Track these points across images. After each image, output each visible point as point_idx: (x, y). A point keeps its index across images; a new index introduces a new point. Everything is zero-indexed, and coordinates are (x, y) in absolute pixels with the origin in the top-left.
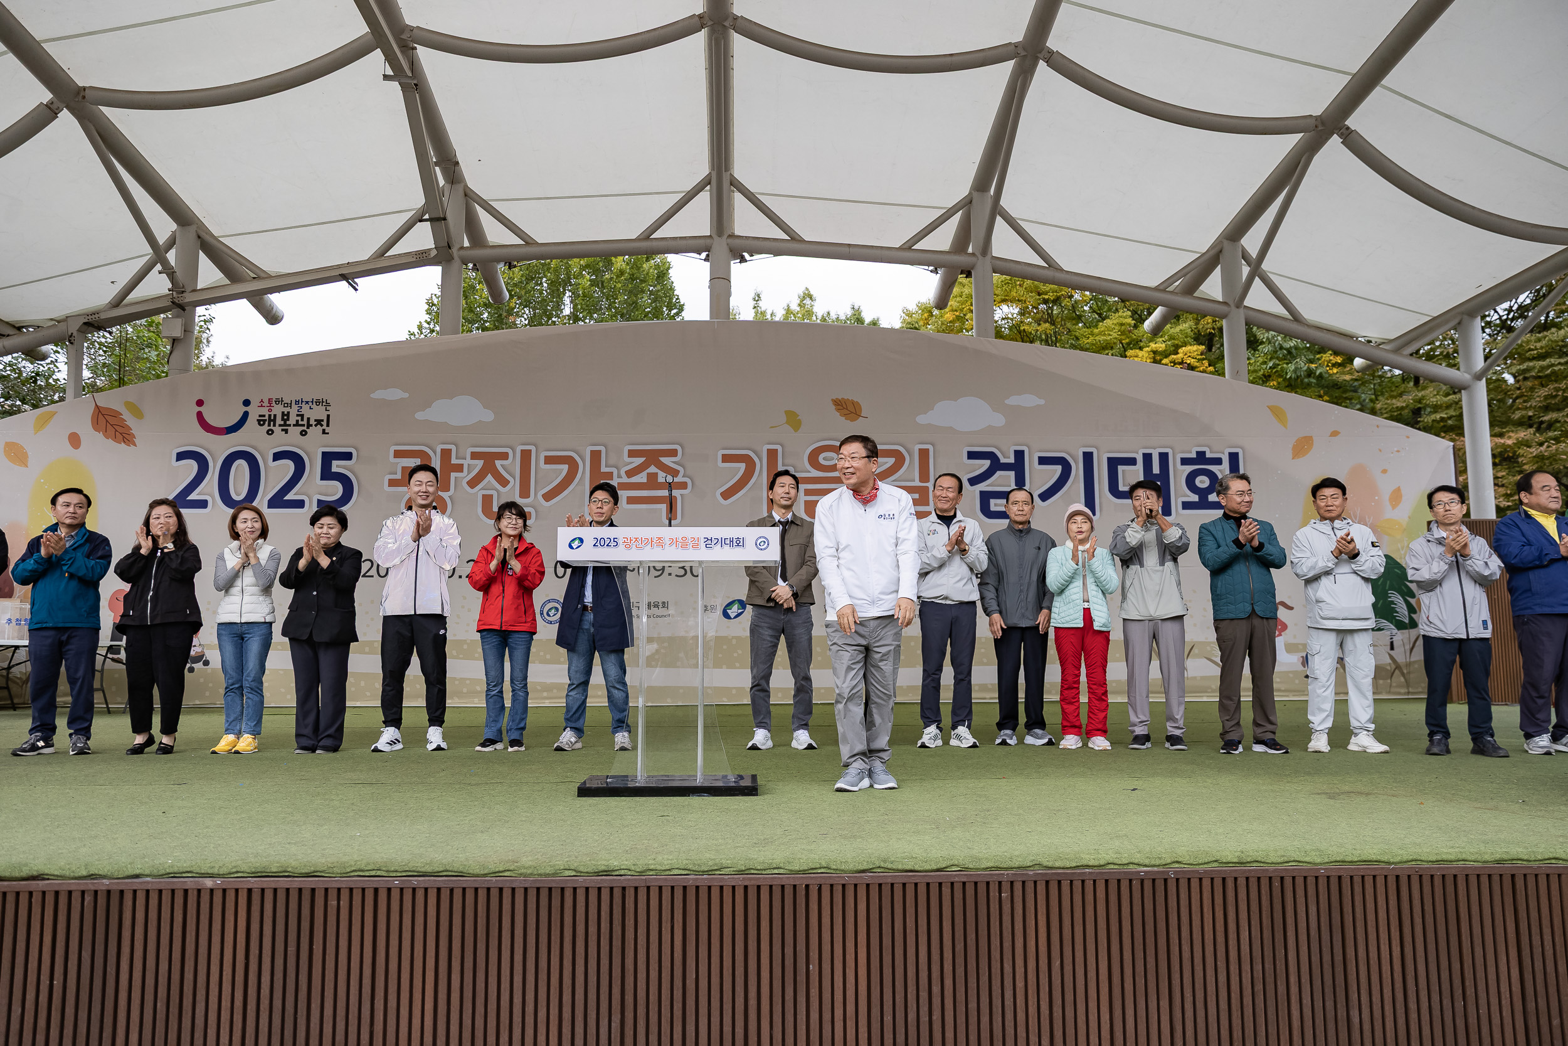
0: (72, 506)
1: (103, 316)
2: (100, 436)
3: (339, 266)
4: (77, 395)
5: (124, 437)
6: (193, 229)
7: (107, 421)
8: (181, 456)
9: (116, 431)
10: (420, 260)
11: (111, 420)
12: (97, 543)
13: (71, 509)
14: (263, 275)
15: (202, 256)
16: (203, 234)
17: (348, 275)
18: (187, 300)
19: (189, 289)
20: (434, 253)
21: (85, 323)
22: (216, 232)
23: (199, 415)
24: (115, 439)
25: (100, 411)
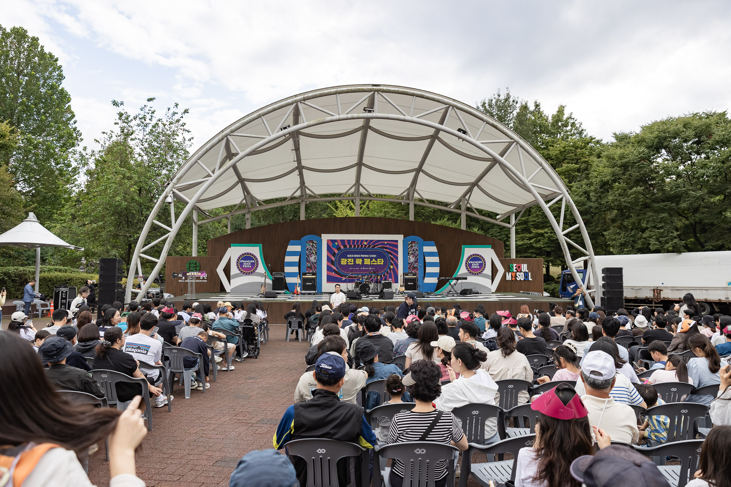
1: (234, 214)
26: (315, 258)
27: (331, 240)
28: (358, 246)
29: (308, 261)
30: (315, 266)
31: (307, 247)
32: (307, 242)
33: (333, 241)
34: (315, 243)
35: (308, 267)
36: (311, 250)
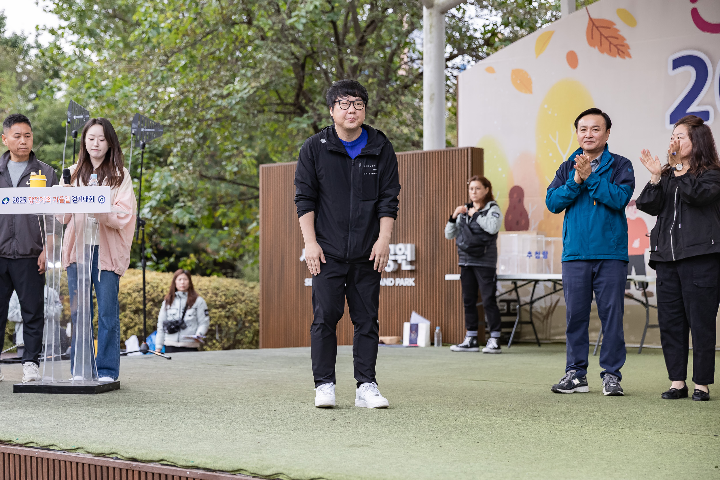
0: (589, 130)
2: (595, 51)
4: (570, 12)
5: (618, 49)
7: (601, 34)
8: (678, 63)
9: (611, 43)
11: (605, 31)
12: (619, 168)
13: (587, 134)
23: (695, 13)
24: (610, 52)
25: (594, 24)
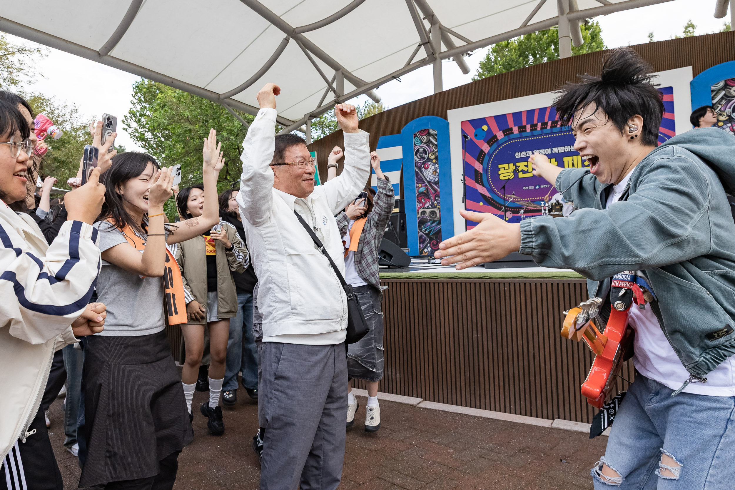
1: (315, 112)
3: (392, 74)
6: (340, 71)
10: (423, 63)
14: (365, 84)
15: (345, 81)
16: (344, 72)
17: (395, 76)
18: (340, 100)
19: (341, 95)
20: (428, 58)
21: (310, 116)
22: (349, 70)
26: (435, 171)
27: (471, 121)
28: (544, 125)
29: (420, 180)
30: (435, 191)
31: (417, 148)
32: (415, 136)
33: (477, 123)
34: (433, 136)
35: (421, 194)
36: (425, 152)
